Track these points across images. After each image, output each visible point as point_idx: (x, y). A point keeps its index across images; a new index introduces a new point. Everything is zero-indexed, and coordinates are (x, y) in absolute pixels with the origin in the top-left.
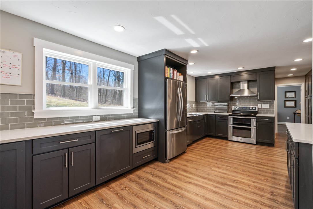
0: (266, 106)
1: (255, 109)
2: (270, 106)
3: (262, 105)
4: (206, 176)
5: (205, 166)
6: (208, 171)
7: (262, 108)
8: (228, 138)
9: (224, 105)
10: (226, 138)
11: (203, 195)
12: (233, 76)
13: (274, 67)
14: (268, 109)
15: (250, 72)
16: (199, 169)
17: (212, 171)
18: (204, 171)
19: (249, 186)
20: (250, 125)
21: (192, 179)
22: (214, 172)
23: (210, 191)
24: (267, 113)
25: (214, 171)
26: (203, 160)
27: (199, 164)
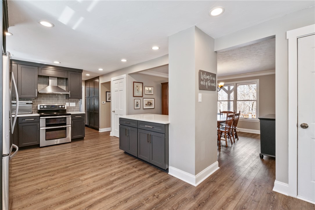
0: (73, 104)
1: (64, 108)
2: (76, 104)
3: (69, 104)
7: (69, 106)
8: (39, 145)
9: (27, 104)
10: (38, 146)
11: (117, 202)
12: (41, 68)
13: (82, 70)
14: (74, 107)
15: (57, 68)
16: (72, 189)
17: (85, 181)
18: (79, 186)
19: (122, 171)
20: (65, 124)
21: (85, 201)
23: (114, 195)
24: (73, 111)
25: (86, 179)
26: (55, 180)
27: (59, 185)
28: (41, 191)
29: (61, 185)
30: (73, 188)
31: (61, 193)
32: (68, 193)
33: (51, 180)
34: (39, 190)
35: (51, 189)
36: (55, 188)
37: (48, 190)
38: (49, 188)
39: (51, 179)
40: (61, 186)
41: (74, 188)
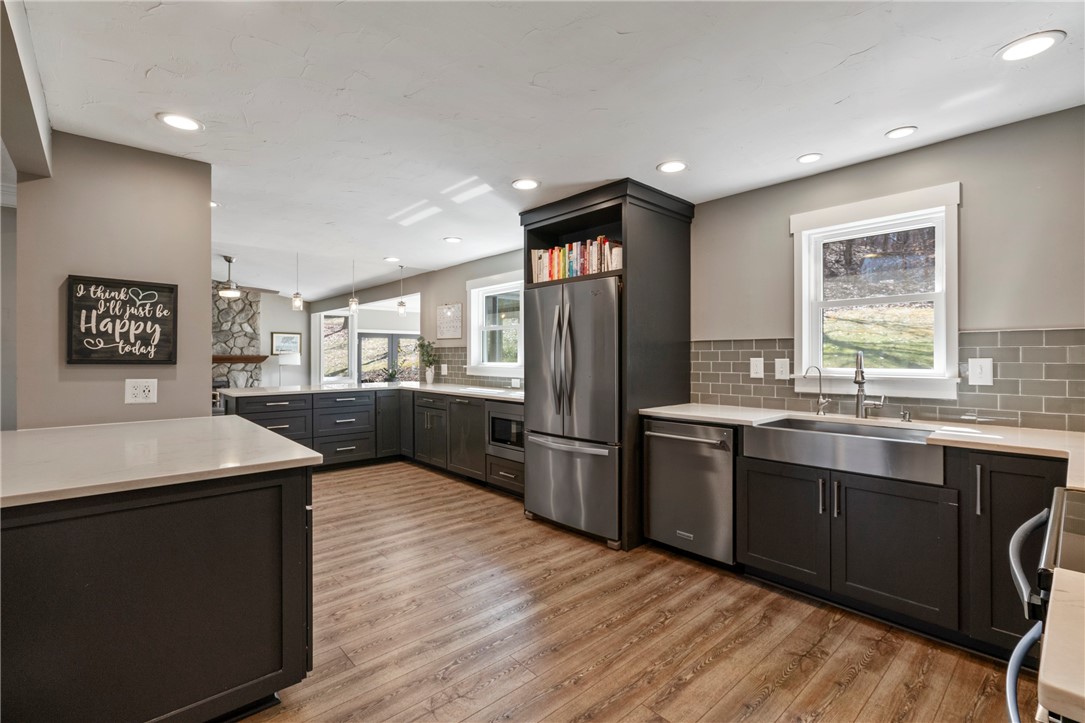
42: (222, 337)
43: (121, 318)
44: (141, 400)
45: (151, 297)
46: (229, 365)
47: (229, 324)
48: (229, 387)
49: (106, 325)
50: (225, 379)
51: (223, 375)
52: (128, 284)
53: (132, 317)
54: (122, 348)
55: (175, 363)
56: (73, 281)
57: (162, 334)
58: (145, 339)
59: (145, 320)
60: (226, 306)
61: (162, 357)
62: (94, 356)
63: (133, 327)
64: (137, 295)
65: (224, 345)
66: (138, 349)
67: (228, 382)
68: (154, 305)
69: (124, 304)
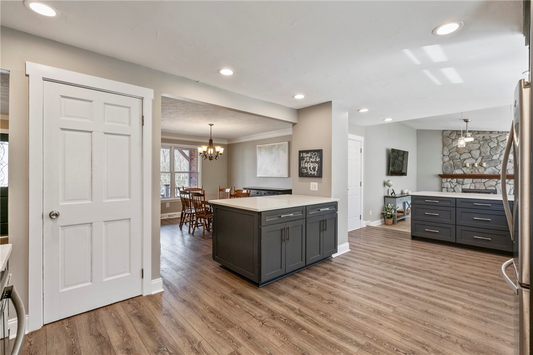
4: (404, 297)
5: (410, 319)
6: (401, 305)
16: (422, 311)
17: (393, 305)
18: (409, 306)
22: (389, 304)
25: (388, 306)
26: (421, 341)
27: (427, 328)
28: (460, 341)
29: (425, 325)
30: (418, 310)
31: (438, 317)
32: (430, 310)
33: (427, 345)
34: (461, 346)
35: (444, 331)
36: (438, 328)
37: (449, 334)
38: (444, 335)
39: (424, 348)
40: (426, 323)
41: (416, 309)
42: (492, 164)
43: (309, 162)
44: (314, 189)
45: (315, 154)
46: (496, 180)
47: (498, 155)
48: (496, 193)
49: (306, 165)
50: (494, 188)
51: (493, 186)
52: (310, 151)
53: (312, 162)
54: (310, 172)
55: (322, 177)
56: (300, 152)
57: (318, 167)
58: (314, 169)
59: (314, 162)
60: (496, 145)
61: (318, 175)
62: (304, 174)
63: (312, 165)
64: (312, 154)
65: (494, 168)
66: (313, 173)
67: (496, 190)
68: (316, 157)
69: (310, 157)
